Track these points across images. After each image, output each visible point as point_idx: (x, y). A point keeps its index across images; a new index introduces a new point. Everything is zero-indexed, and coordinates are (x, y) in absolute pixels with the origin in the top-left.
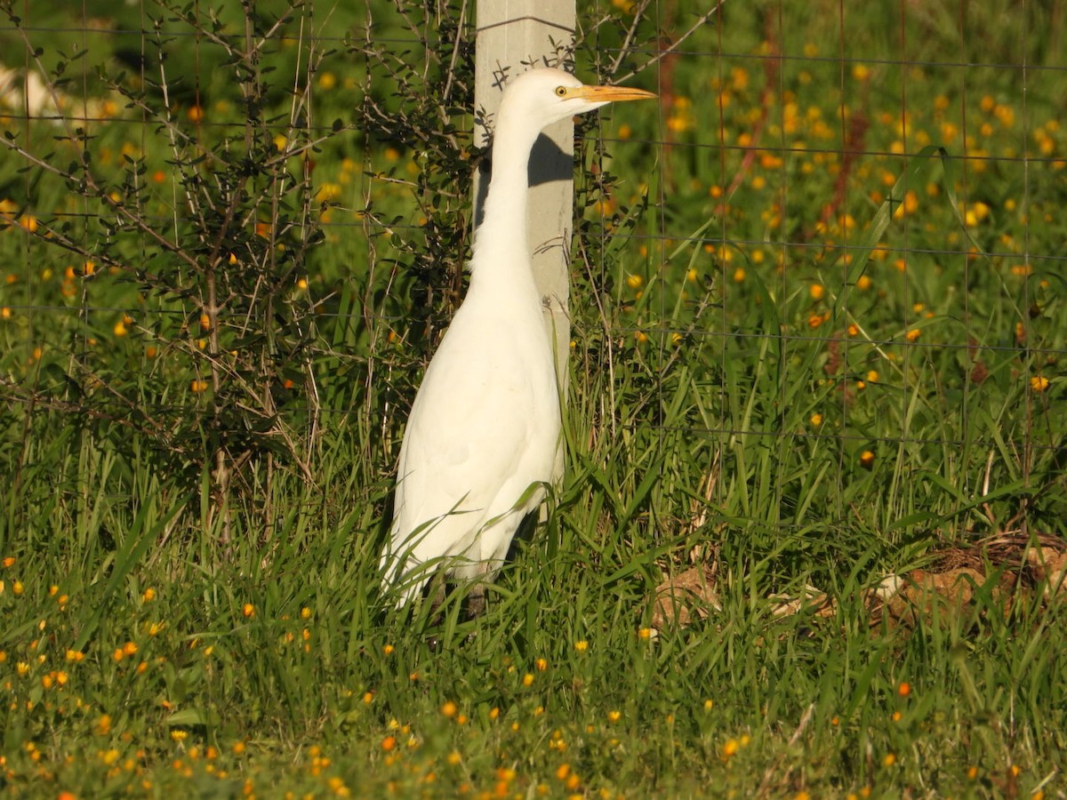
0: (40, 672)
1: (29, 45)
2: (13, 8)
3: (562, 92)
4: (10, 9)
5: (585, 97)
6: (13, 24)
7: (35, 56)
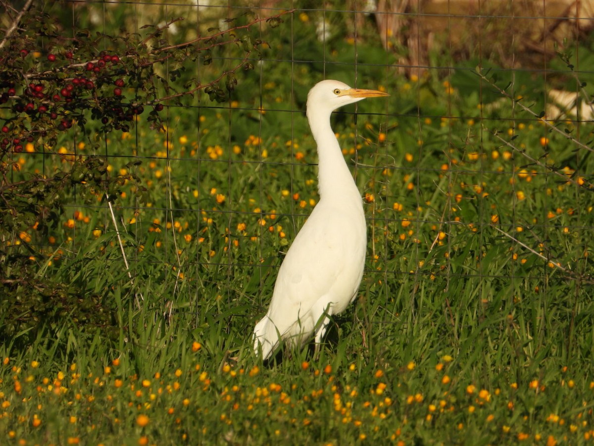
0: (584, 431)
1: (578, 81)
2: (570, 60)
3: (338, 92)
4: (568, 61)
5: (351, 95)
6: (569, 69)
7: (582, 87)
